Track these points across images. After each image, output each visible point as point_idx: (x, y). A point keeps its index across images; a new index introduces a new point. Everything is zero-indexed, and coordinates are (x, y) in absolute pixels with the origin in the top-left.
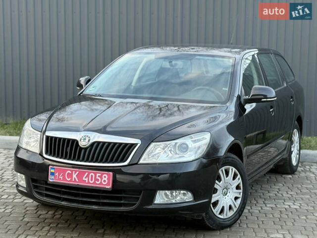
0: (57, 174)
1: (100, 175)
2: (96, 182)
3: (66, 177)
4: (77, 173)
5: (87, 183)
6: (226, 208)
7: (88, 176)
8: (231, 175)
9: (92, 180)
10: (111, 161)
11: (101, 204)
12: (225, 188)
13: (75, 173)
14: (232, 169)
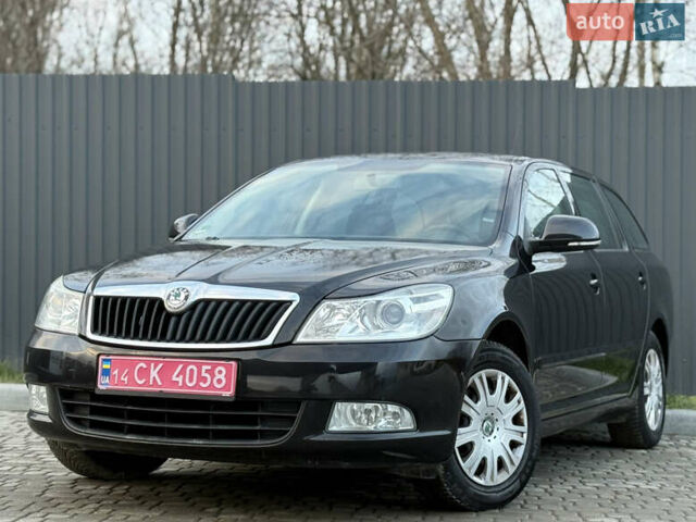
0: (116, 372)
1: (209, 367)
2: (202, 384)
3: (136, 377)
4: (160, 365)
5: (181, 388)
6: (492, 465)
7: (183, 372)
8: (501, 390)
9: (191, 380)
10: (234, 339)
11: (211, 434)
12: (488, 418)
13: (155, 368)
14: (503, 378)
